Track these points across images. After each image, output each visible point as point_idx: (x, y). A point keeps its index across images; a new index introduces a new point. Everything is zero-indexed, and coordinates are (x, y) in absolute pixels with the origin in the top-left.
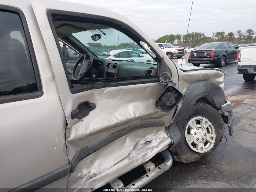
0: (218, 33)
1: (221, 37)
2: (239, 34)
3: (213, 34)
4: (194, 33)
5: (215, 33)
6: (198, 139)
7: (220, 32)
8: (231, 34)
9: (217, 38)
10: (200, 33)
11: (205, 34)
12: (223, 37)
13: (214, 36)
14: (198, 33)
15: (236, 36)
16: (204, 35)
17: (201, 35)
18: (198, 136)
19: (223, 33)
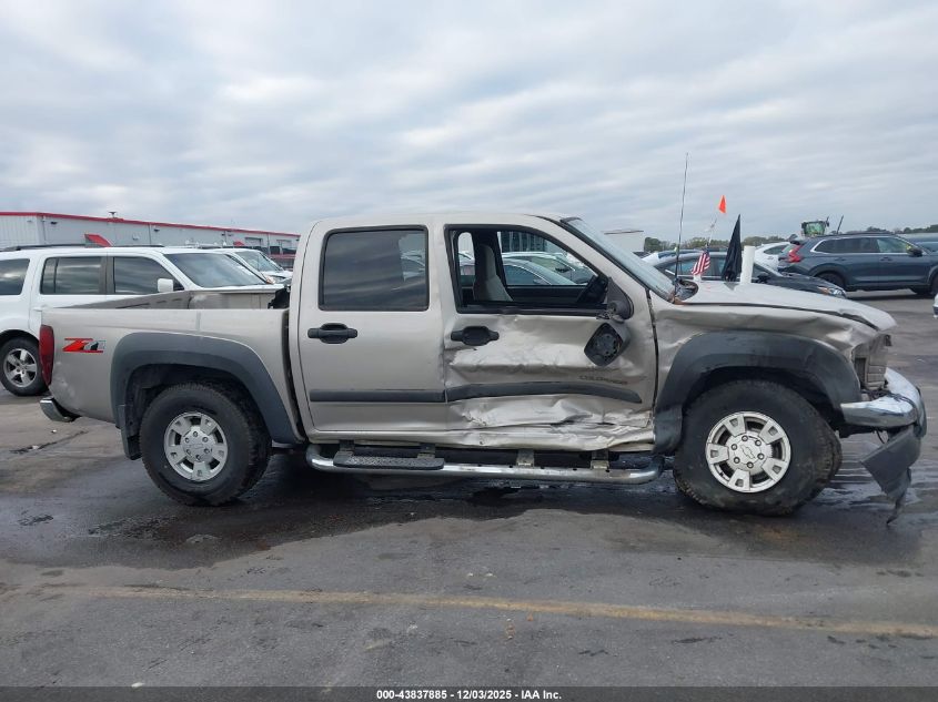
6: (737, 459)
18: (738, 453)
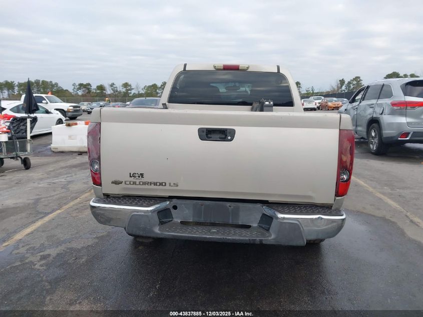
0: (81, 85)
1: (87, 91)
2: (112, 89)
3: (73, 85)
4: (39, 80)
5: (77, 84)
7: (85, 83)
8: (101, 88)
9: (80, 93)
10: (51, 82)
11: (60, 85)
12: (89, 91)
13: (74, 88)
14: (47, 82)
15: (109, 91)
16: (57, 86)
17: (53, 86)
19: (89, 84)
